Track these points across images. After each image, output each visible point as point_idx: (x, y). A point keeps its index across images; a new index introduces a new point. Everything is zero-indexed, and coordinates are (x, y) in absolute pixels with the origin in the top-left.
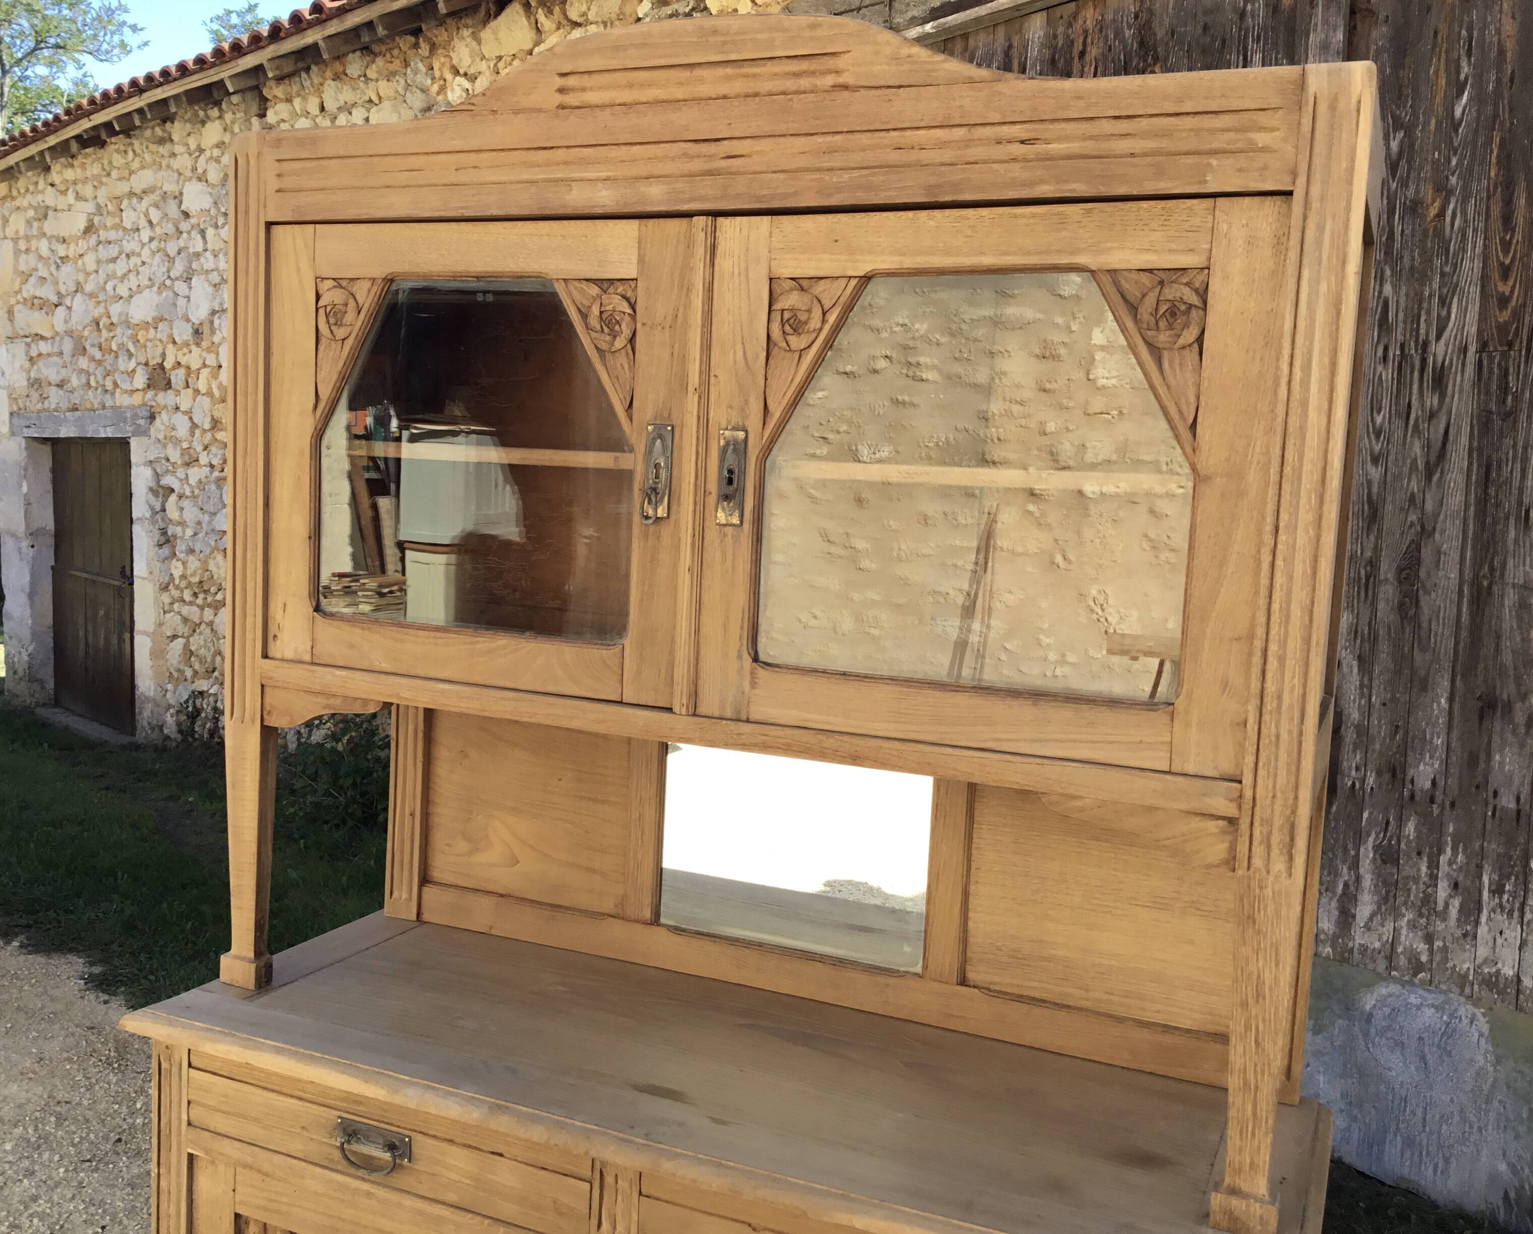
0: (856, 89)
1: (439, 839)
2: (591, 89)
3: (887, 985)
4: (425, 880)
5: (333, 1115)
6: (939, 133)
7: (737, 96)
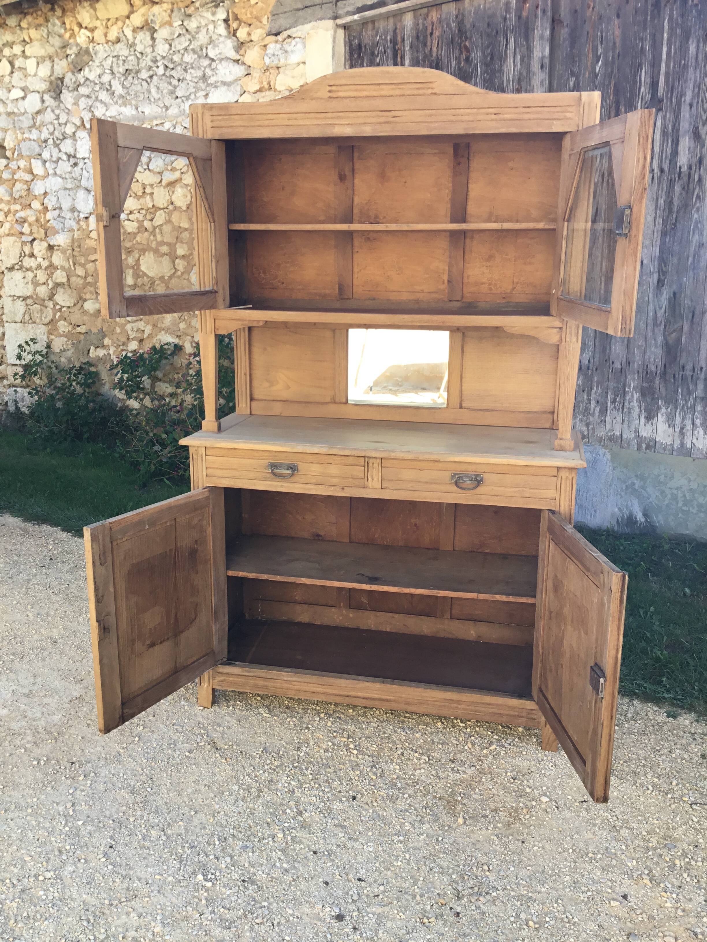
0: (439, 94)
1: (255, 383)
2: (341, 91)
3: (434, 413)
4: (252, 399)
5: (266, 462)
6: (468, 111)
7: (397, 96)
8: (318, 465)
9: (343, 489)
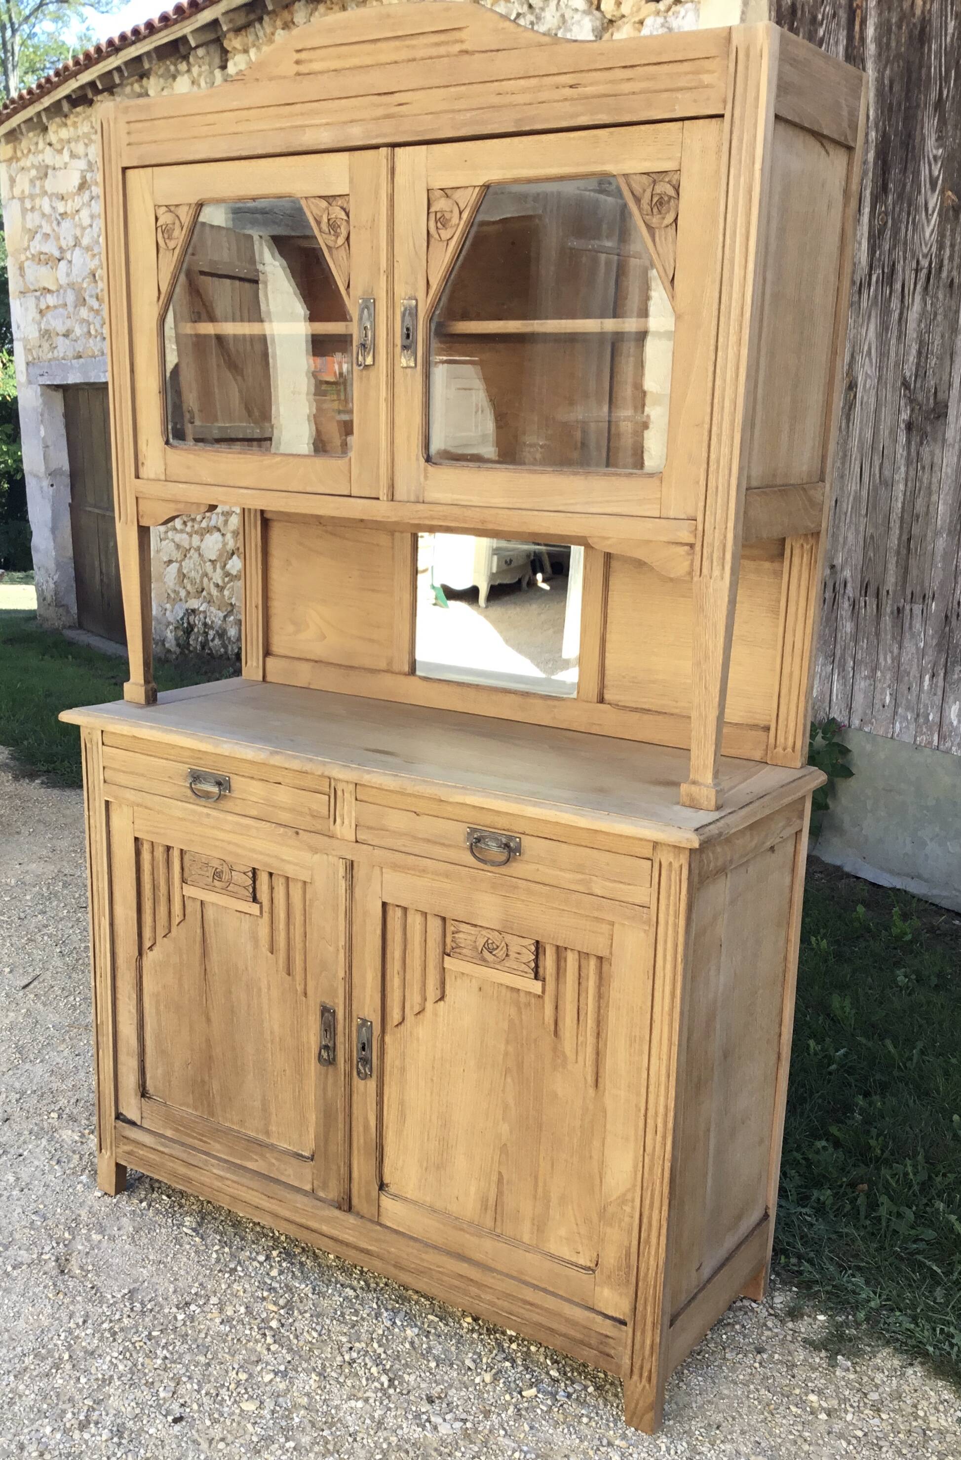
0: (473, 53)
1: (275, 623)
2: (316, 60)
3: (555, 707)
4: (267, 653)
5: (185, 768)
6: (522, 82)
7: (403, 61)
8: (260, 783)
9: (297, 833)
